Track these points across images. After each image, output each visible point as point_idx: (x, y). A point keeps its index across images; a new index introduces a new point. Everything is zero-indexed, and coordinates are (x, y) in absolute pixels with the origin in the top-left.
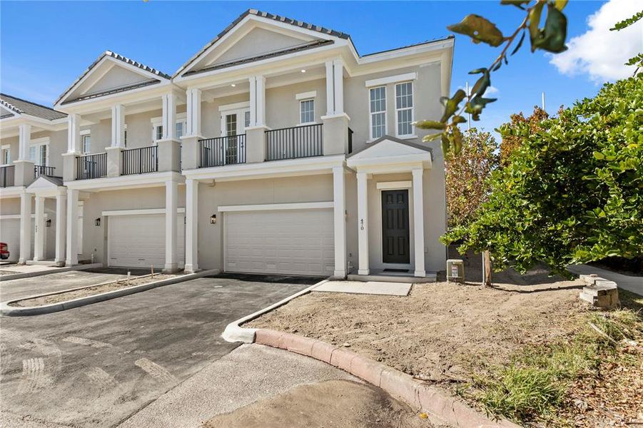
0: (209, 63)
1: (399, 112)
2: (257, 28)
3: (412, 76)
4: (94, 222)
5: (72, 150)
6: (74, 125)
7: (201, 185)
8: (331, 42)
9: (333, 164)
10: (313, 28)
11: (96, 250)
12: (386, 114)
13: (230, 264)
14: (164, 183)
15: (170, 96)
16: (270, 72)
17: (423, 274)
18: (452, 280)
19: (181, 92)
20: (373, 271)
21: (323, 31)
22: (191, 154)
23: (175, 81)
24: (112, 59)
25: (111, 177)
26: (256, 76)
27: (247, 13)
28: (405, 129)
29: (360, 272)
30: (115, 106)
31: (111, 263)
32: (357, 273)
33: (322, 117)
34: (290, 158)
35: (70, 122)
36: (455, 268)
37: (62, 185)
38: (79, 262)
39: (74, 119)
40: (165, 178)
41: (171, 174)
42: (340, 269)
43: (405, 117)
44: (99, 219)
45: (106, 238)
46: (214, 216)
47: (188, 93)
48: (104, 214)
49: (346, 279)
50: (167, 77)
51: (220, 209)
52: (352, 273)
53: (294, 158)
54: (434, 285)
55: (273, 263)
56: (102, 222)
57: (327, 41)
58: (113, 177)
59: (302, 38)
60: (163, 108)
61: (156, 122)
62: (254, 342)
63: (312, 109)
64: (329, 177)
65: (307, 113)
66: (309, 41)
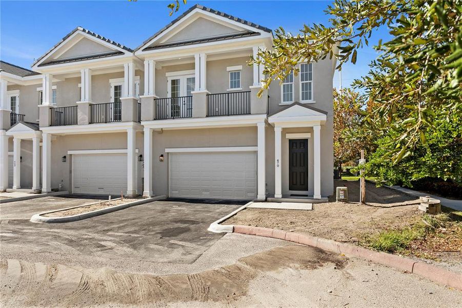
0: (163, 42)
1: (303, 84)
2: (200, 18)
4: (61, 159)
5: (46, 103)
6: (48, 83)
8: (259, 34)
9: (258, 120)
10: (246, 23)
11: (62, 181)
12: (293, 85)
13: (174, 192)
14: (126, 130)
15: (131, 65)
16: (210, 52)
17: (320, 197)
18: (340, 200)
19: (140, 62)
20: (284, 196)
21: (253, 25)
22: (148, 110)
23: (136, 53)
24: (83, 33)
25: (80, 125)
26: (200, 53)
27: (195, 7)
28: (307, 96)
29: (276, 196)
30: (84, 69)
31: (74, 191)
32: (274, 197)
33: (250, 87)
34: (226, 115)
35: (44, 80)
36: (342, 192)
37: (39, 130)
38: (52, 190)
39: (48, 78)
40: (127, 126)
41: (132, 124)
42: (262, 194)
43: (306, 87)
44: (65, 157)
45: (71, 172)
46: (162, 156)
47: (146, 63)
48: (69, 152)
49: (266, 201)
50: (129, 50)
51: (167, 150)
52: (270, 196)
53: (228, 115)
54: (328, 204)
55: (206, 190)
56: (68, 158)
57: (254, 33)
58: (83, 125)
59: (236, 29)
60: (125, 72)
61: (114, 82)
62: (233, 232)
63: (239, 78)
64: (255, 129)
65: (235, 81)
66: (240, 31)
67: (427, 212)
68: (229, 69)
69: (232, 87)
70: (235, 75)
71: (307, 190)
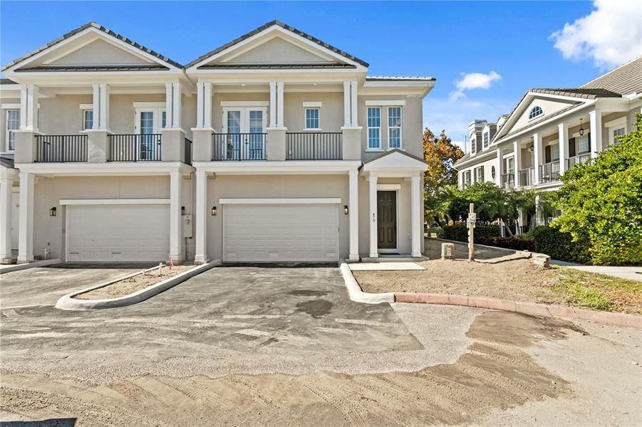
1: (390, 129)
3: (402, 103)
4: (48, 212)
5: (28, 126)
6: (31, 98)
7: (211, 178)
8: (354, 67)
9: (350, 167)
10: (339, 52)
11: (49, 244)
12: (380, 130)
13: (229, 255)
14: (169, 173)
17: (420, 255)
18: (447, 258)
20: (381, 255)
21: (348, 56)
22: (204, 147)
23: (188, 71)
24: (100, 32)
25: (91, 162)
26: (277, 81)
27: (273, 23)
28: (395, 144)
29: (371, 256)
30: (100, 84)
32: (369, 257)
33: (342, 128)
35: (24, 93)
36: (450, 249)
37: (14, 168)
38: (35, 258)
39: (31, 90)
41: (179, 164)
42: (354, 254)
43: (395, 133)
44: (54, 209)
45: (64, 231)
46: (215, 208)
48: (62, 202)
49: (360, 261)
51: (222, 201)
53: (314, 160)
55: (275, 251)
56: (59, 211)
57: (347, 65)
58: (97, 163)
59: (325, 58)
60: (167, 95)
61: (140, 107)
62: (395, 301)
63: (317, 117)
64: (345, 177)
65: (312, 120)
66: (329, 60)
67: (545, 266)
68: (306, 104)
69: (308, 127)
70: (313, 113)
71: (396, 248)
